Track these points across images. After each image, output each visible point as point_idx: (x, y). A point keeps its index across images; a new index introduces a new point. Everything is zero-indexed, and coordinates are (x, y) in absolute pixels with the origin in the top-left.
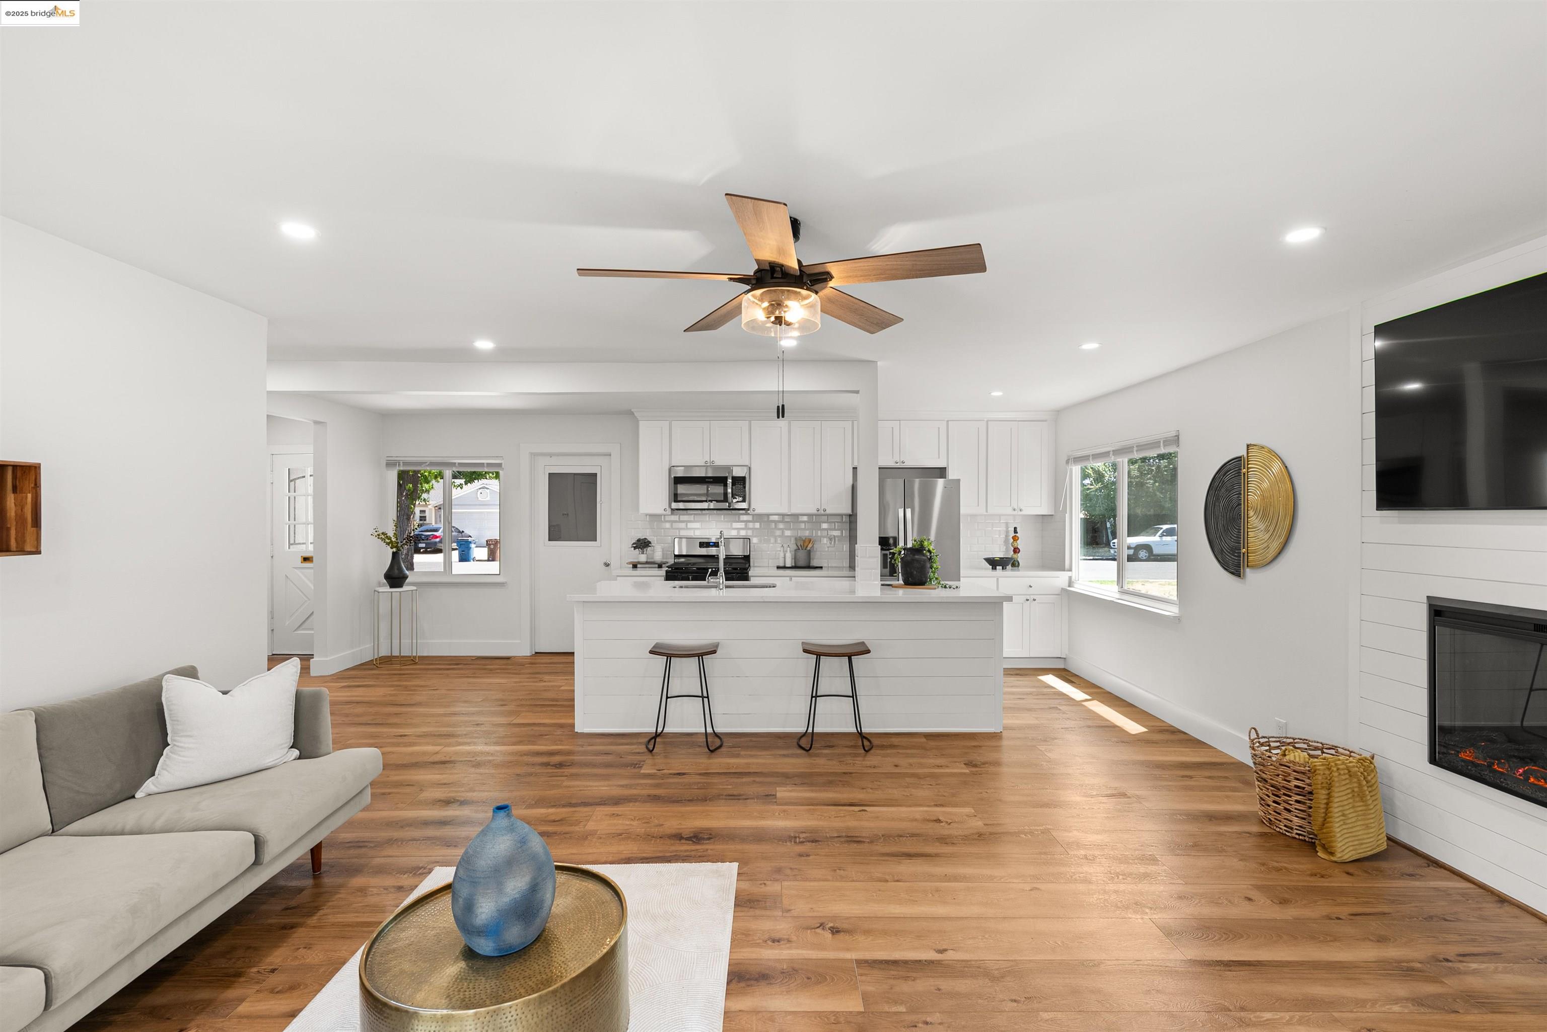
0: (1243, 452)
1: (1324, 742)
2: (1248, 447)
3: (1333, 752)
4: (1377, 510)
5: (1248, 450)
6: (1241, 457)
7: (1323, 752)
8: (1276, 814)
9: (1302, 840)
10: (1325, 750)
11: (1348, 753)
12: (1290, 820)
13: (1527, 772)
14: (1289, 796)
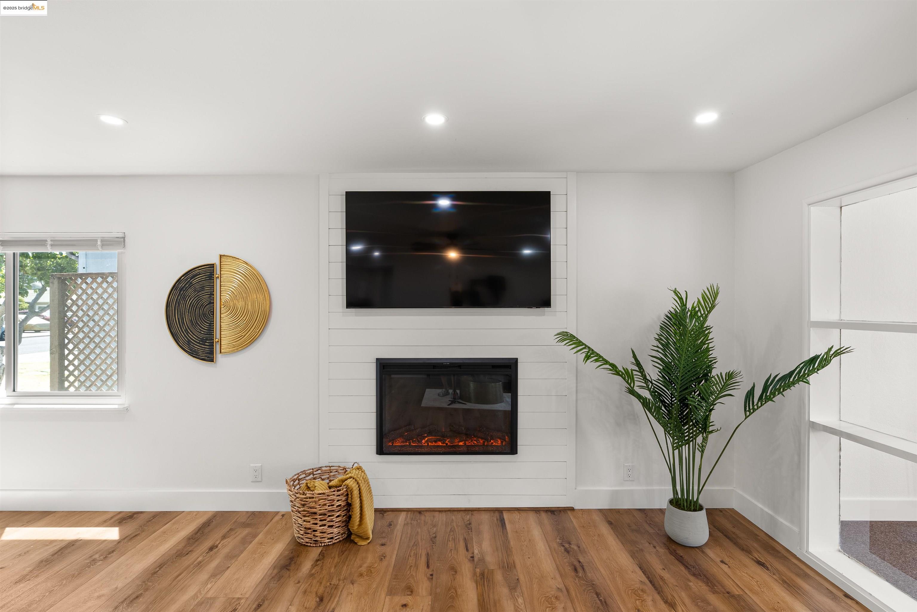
0: (215, 260)
1: (313, 467)
2: (221, 257)
3: (319, 472)
4: (346, 308)
5: (221, 259)
6: (214, 264)
7: (314, 475)
8: (323, 534)
9: (339, 542)
10: (315, 473)
11: (329, 468)
12: (332, 533)
13: (427, 441)
14: (333, 515)
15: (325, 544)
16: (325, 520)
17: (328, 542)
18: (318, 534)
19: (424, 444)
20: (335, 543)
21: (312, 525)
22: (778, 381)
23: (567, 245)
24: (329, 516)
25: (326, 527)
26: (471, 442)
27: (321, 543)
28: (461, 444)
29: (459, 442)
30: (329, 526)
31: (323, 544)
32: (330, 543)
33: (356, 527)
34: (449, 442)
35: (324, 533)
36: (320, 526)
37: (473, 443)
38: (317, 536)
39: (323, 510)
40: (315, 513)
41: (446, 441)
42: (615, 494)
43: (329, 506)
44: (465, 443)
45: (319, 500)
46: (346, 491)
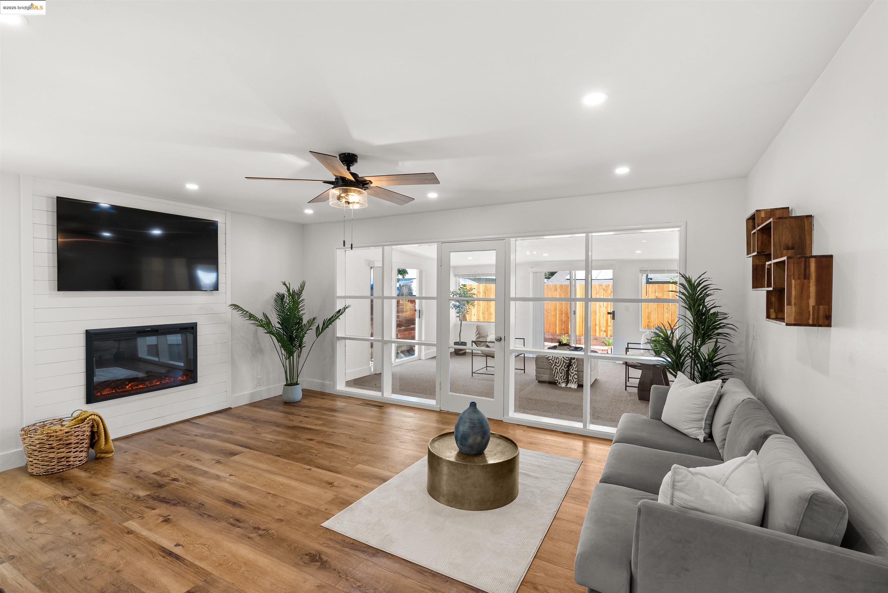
4: (58, 291)
12: (82, 456)
13: (131, 386)
14: (83, 443)
15: (77, 465)
16: (78, 447)
17: (79, 464)
18: (72, 459)
19: (128, 388)
20: (84, 463)
21: (67, 454)
22: (328, 320)
23: (225, 254)
24: (81, 444)
25: (78, 453)
26: (165, 381)
27: (73, 466)
28: (158, 383)
29: (156, 382)
30: (80, 452)
31: (75, 466)
32: (80, 464)
33: (103, 446)
34: (148, 384)
35: (76, 457)
36: (74, 453)
37: (167, 381)
38: (70, 461)
39: (76, 440)
40: (70, 444)
41: (146, 383)
42: (252, 395)
43: (81, 436)
44: (161, 383)
45: (75, 432)
46: (92, 423)
